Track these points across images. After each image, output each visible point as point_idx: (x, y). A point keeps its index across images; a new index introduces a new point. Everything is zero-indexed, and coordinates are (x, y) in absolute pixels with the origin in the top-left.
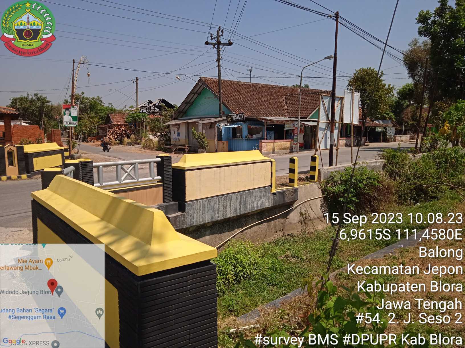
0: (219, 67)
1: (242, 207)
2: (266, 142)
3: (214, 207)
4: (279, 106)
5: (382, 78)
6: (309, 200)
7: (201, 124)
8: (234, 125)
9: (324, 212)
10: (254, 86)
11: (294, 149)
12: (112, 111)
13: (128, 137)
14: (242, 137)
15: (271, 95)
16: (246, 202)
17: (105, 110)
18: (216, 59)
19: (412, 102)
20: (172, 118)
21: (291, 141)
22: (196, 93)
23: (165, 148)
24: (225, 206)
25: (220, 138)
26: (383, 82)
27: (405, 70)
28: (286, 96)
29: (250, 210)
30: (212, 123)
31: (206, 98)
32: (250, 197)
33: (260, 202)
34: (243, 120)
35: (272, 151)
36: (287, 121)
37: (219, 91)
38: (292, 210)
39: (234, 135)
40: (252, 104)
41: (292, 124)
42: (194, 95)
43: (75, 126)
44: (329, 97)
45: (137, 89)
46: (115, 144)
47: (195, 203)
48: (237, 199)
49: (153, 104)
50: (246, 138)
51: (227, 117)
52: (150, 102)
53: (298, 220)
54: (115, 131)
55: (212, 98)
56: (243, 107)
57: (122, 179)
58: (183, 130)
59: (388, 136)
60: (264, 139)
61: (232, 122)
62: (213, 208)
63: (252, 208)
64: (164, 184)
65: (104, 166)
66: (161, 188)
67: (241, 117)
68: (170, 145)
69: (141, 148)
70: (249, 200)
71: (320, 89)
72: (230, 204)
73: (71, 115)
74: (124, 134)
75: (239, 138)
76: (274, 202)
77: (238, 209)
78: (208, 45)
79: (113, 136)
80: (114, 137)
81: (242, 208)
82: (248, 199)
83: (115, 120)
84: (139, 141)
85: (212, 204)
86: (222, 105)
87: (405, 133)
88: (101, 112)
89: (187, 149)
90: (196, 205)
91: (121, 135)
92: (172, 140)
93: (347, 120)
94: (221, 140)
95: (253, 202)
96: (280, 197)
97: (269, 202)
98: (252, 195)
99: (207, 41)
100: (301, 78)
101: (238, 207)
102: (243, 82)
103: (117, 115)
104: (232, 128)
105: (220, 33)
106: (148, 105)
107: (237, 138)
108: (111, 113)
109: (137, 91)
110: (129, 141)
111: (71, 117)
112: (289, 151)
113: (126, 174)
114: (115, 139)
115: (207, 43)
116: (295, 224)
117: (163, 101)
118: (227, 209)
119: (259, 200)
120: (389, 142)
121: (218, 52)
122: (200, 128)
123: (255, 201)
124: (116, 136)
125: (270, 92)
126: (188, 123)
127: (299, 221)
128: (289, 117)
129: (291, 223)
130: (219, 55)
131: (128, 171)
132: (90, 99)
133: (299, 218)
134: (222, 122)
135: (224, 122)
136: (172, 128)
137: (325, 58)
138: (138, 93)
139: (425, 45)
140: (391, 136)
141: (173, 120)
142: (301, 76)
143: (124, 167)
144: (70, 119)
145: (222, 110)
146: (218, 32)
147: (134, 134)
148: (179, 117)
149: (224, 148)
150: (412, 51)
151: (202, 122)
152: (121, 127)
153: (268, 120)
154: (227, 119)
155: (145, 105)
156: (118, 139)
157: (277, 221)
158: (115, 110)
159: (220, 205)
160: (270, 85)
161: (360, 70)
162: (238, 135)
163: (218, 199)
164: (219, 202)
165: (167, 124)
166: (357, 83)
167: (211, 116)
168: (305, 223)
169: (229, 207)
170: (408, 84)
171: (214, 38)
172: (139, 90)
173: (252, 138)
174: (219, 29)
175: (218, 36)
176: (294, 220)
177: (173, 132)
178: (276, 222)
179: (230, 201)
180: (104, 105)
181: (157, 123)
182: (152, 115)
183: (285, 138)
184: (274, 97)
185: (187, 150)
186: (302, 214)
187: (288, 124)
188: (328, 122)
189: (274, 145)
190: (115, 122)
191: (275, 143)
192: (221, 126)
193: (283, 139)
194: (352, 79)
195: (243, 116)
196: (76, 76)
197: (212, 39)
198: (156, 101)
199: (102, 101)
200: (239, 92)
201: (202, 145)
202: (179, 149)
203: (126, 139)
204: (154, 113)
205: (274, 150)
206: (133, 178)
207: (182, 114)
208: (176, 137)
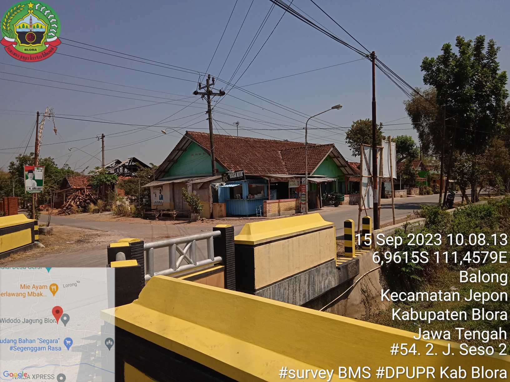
0: (210, 119)
1: (310, 290)
2: (271, 203)
3: (284, 294)
4: (276, 162)
5: (382, 130)
6: (369, 273)
7: (191, 185)
8: (233, 184)
9: (384, 286)
10: (246, 141)
11: (303, 209)
12: (70, 173)
13: (95, 204)
14: (242, 198)
15: (266, 150)
16: (314, 283)
17: (60, 173)
18: (207, 110)
19: (404, 156)
20: (151, 179)
21: (296, 200)
22: (181, 149)
23: (146, 214)
24: (294, 291)
25: (216, 200)
26: (383, 134)
27: (409, 120)
28: (281, 151)
29: (318, 294)
30: (205, 183)
31: (193, 155)
32: (318, 276)
33: (327, 281)
34: (242, 178)
35: (277, 212)
36: (292, 178)
37: (212, 147)
38: (353, 288)
39: (232, 196)
40: (247, 160)
41: (296, 181)
42: (178, 152)
43: (39, 192)
44: (370, 148)
45: (103, 147)
46: (77, 212)
47: (265, 291)
48: (305, 280)
49: (121, 164)
50: (247, 198)
51: (222, 175)
52: (118, 162)
53: (360, 300)
54: (78, 196)
55: (200, 154)
56: (239, 164)
57: (178, 264)
58: (167, 193)
59: (386, 192)
60: (268, 199)
61: (229, 181)
62: (283, 296)
63: (320, 290)
64: (226, 267)
65: (155, 247)
66: (223, 273)
67: (239, 174)
68: (151, 210)
69: (114, 215)
70: (317, 280)
71: (314, 143)
72: (300, 288)
73: (35, 179)
74: (89, 199)
75: (239, 198)
76: (339, 279)
77: (307, 293)
78: (197, 95)
79: (74, 203)
80: (76, 203)
81: (310, 292)
82: (316, 278)
83: (73, 184)
84: (108, 207)
85: (282, 290)
86: (215, 162)
87: (403, 189)
88: (56, 176)
89: (175, 214)
90: (266, 294)
91: (85, 201)
92: (152, 204)
93: (386, 175)
94: (217, 202)
95: (320, 282)
96: (344, 272)
97: (335, 280)
98: (319, 273)
99: (197, 91)
100: (306, 129)
101: (307, 290)
102: (234, 136)
103: (76, 178)
104: (231, 188)
105: (211, 82)
106: (116, 165)
107: (236, 198)
108: (69, 176)
109: (103, 149)
110: (96, 207)
111: (35, 181)
112: (294, 211)
113: (182, 257)
114: (78, 206)
115: (196, 93)
116: (358, 305)
117: (134, 160)
118: (297, 296)
119: (326, 279)
120: (387, 198)
121: (209, 103)
122: (190, 188)
123: (322, 280)
124: (78, 203)
125: (263, 147)
126: (173, 184)
127: (362, 301)
128: (289, 174)
129: (353, 305)
130: (209, 106)
131: (185, 251)
132: (42, 160)
133: (361, 298)
134: (217, 181)
135: (219, 181)
136: (152, 191)
137: (333, 108)
138: (105, 152)
139: (426, 95)
140: (388, 192)
141: (153, 180)
142: (306, 128)
143: (179, 246)
144: (34, 183)
145: (215, 168)
146: (207, 81)
147: (101, 199)
148: (159, 177)
149: (221, 211)
150: (414, 101)
151: (191, 182)
152: (84, 192)
153: (272, 177)
154: (222, 178)
155: (112, 165)
156: (81, 206)
157: (340, 304)
158: (73, 172)
159: (290, 290)
160: (262, 139)
161: (358, 122)
162: (238, 195)
163: (287, 282)
164: (289, 287)
165: (147, 185)
166: (357, 135)
167: (200, 175)
168: (368, 303)
169: (298, 292)
170: (400, 137)
171: (203, 88)
172: (105, 149)
173: (253, 198)
174: (209, 78)
175: (208, 86)
176: (356, 300)
177: (154, 195)
178: (338, 306)
179: (299, 284)
180: (57, 167)
181: (133, 186)
182: (122, 177)
183: (289, 197)
184: (268, 152)
185: (175, 216)
186: (363, 291)
187: (293, 181)
188: (370, 176)
189: (279, 205)
190: (74, 186)
191: (280, 203)
192: (216, 185)
193: (288, 198)
194: (350, 131)
195: (243, 173)
196: (41, 132)
197: (200, 88)
198: (125, 161)
199: (54, 163)
200: (231, 147)
201: (196, 208)
202: (164, 215)
203: (92, 206)
204: (123, 174)
205: (279, 211)
206: (189, 263)
207: (163, 174)
208: (159, 200)
